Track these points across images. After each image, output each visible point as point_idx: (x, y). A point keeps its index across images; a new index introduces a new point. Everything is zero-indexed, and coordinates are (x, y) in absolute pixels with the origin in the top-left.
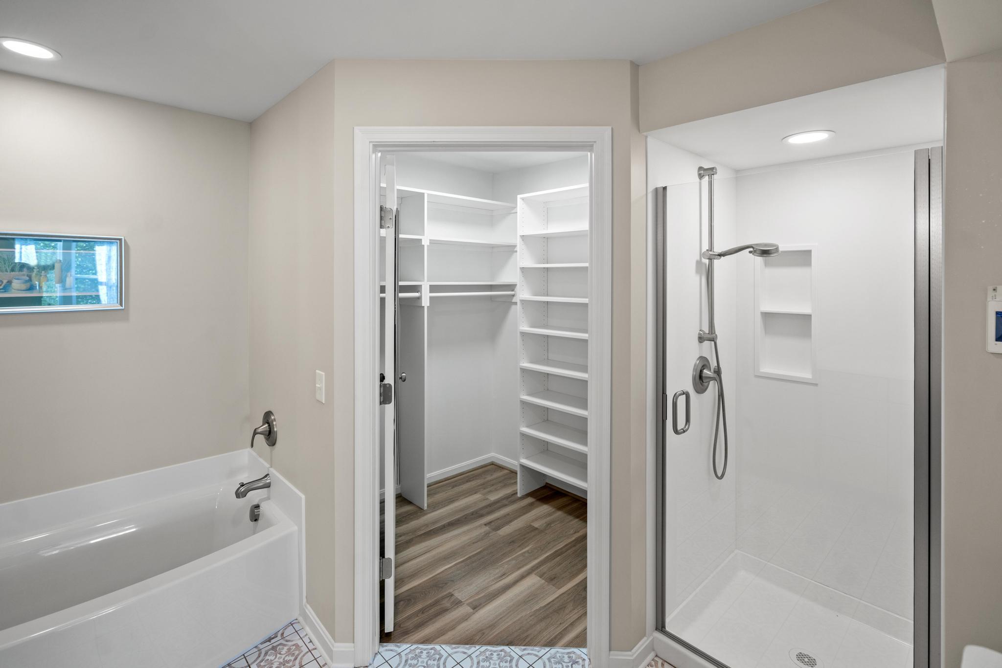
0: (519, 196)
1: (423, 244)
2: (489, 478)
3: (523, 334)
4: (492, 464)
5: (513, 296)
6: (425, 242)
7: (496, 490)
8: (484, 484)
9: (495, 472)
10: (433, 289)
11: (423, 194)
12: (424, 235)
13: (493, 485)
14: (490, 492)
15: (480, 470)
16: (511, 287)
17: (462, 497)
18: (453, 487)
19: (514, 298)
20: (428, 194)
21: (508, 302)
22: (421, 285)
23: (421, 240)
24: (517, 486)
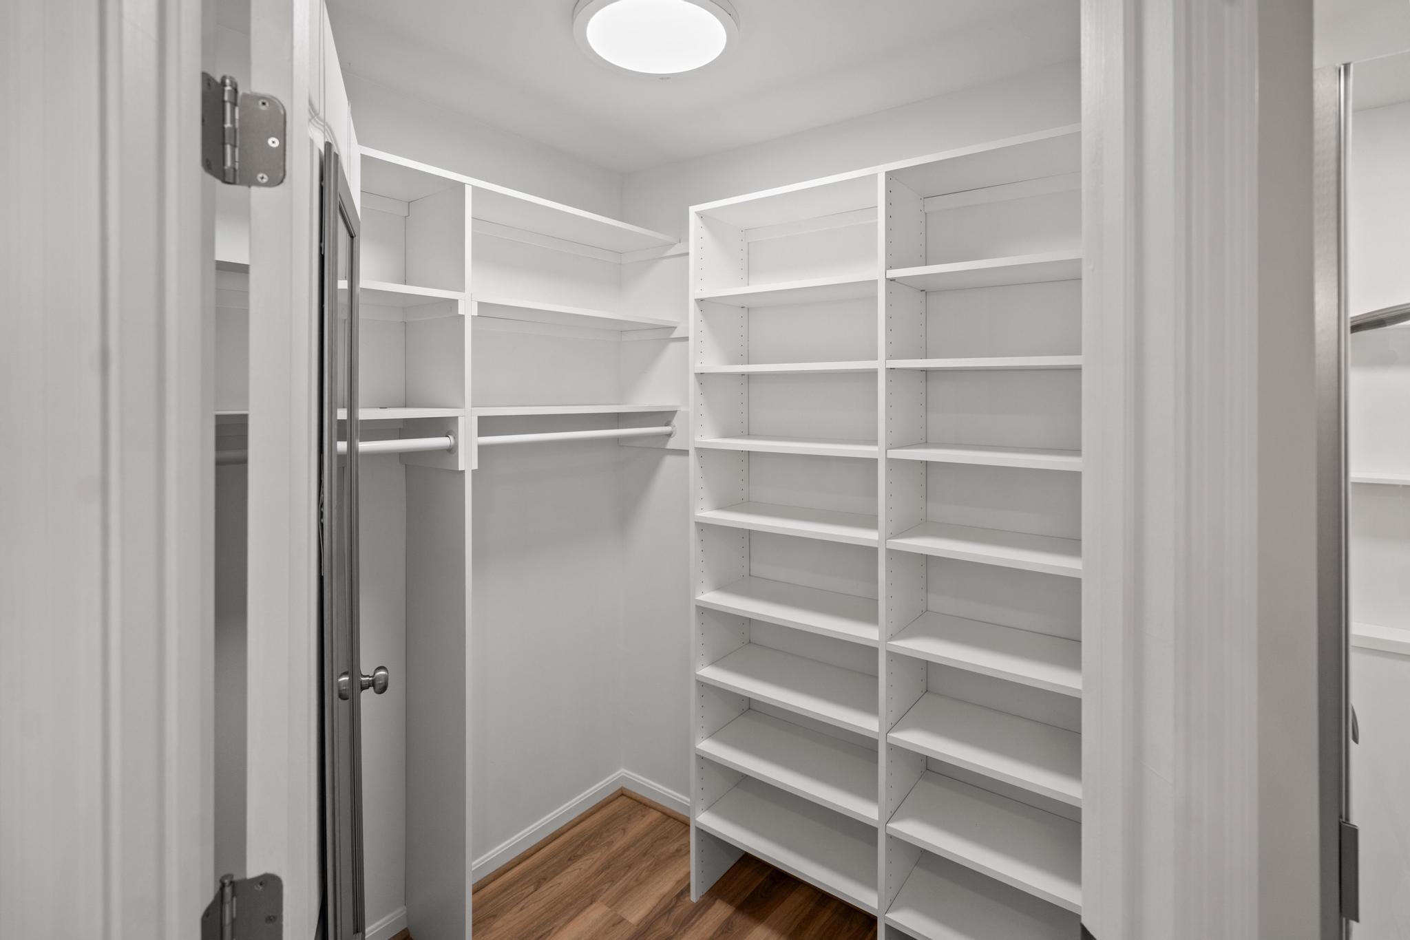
0: (693, 210)
1: (460, 312)
2: (620, 842)
3: (703, 527)
4: (622, 794)
5: (669, 435)
6: (468, 309)
7: (640, 883)
8: (607, 866)
9: (629, 819)
10: (487, 425)
11: (462, 186)
12: (463, 290)
13: (630, 866)
14: (625, 893)
15: (597, 817)
16: (665, 417)
17: (560, 922)
18: (538, 884)
19: (671, 439)
20: (475, 188)
21: (657, 448)
22: (457, 417)
23: (456, 301)
24: (688, 865)
